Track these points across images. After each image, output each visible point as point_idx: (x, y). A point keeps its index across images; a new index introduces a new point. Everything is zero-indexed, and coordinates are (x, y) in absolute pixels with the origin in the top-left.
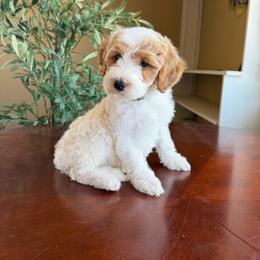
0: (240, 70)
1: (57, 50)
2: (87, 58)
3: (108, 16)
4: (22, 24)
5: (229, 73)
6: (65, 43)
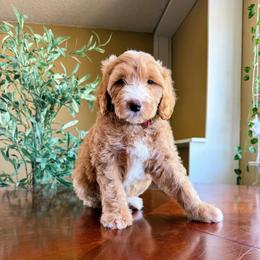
1: (38, 120)
2: (66, 126)
3: (84, 89)
5: (194, 139)
6: (45, 113)
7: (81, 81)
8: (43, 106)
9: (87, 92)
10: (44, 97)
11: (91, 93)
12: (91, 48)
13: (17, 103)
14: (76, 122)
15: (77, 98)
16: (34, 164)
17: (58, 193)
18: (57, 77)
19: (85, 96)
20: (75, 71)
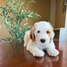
1: (17, 23)
2: (24, 25)
4: (8, 17)
5: (61, 28)
6: (19, 21)
8: (18, 19)
9: (30, 15)
11: (31, 15)
12: (31, 2)
13: (12, 19)
14: (27, 23)
15: (27, 17)
18: (22, 11)
19: (29, 16)
20: (27, 9)
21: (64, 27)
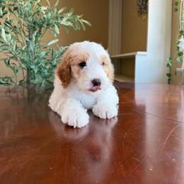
0: (145, 51)
1: (30, 39)
2: (49, 44)
3: (63, 17)
4: (8, 22)
5: (139, 53)
6: (35, 34)
7: (60, 11)
8: (34, 29)
9: (65, 19)
10: (34, 23)
11: (68, 20)
13: (15, 27)
14: (57, 40)
15: (58, 24)
16: (29, 70)
17: (46, 90)
18: (43, 8)
19: (64, 22)
20: (56, 5)
21: (145, 50)
